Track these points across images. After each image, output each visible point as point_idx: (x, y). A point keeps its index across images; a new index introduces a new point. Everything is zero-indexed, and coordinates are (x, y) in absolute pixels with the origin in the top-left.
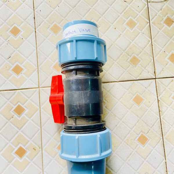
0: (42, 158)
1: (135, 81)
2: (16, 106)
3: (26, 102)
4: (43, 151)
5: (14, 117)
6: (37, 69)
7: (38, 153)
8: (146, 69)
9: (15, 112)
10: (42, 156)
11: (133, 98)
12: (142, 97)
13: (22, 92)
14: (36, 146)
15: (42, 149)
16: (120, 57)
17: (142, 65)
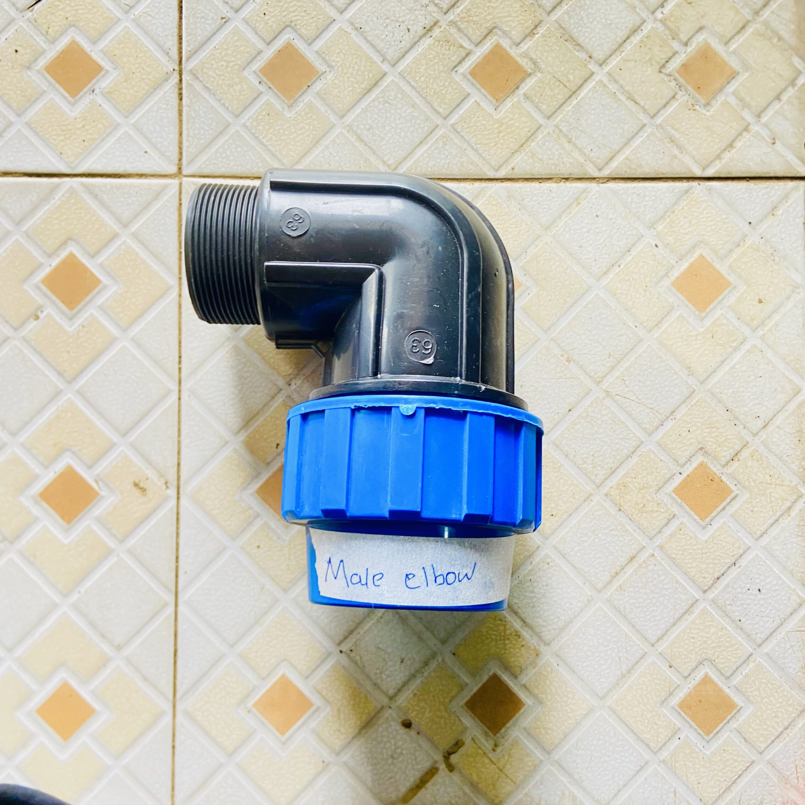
0: (178, 534)
1: (695, 184)
2: (56, 262)
3: (106, 245)
4: (183, 501)
5: (42, 316)
6: (176, 75)
7: (155, 510)
8: (764, 119)
9: (49, 293)
10: (178, 528)
11: (675, 274)
12: (724, 273)
13: (88, 189)
14: (150, 473)
15: (178, 493)
16: (628, 47)
17: (741, 100)
